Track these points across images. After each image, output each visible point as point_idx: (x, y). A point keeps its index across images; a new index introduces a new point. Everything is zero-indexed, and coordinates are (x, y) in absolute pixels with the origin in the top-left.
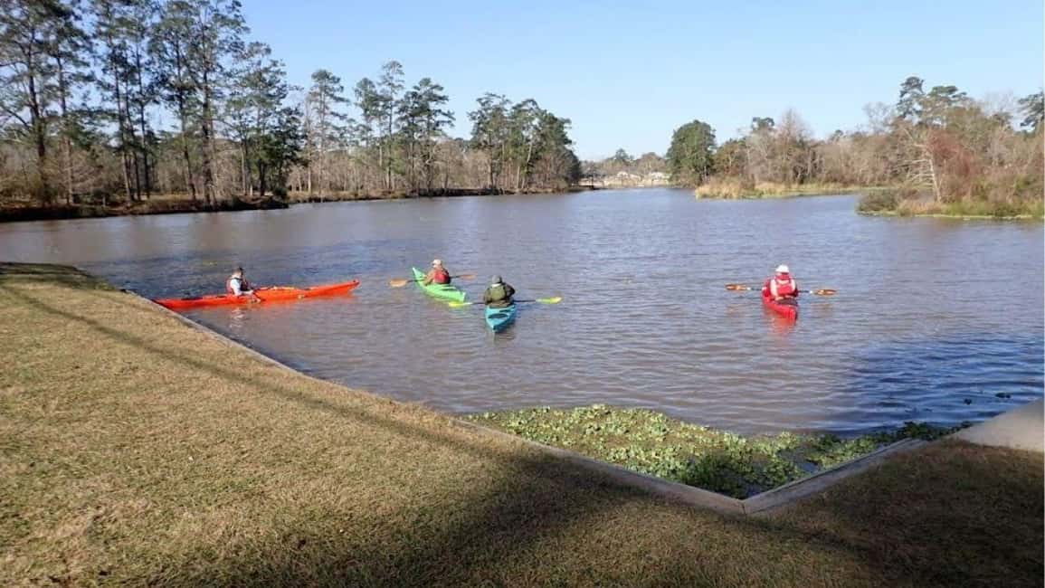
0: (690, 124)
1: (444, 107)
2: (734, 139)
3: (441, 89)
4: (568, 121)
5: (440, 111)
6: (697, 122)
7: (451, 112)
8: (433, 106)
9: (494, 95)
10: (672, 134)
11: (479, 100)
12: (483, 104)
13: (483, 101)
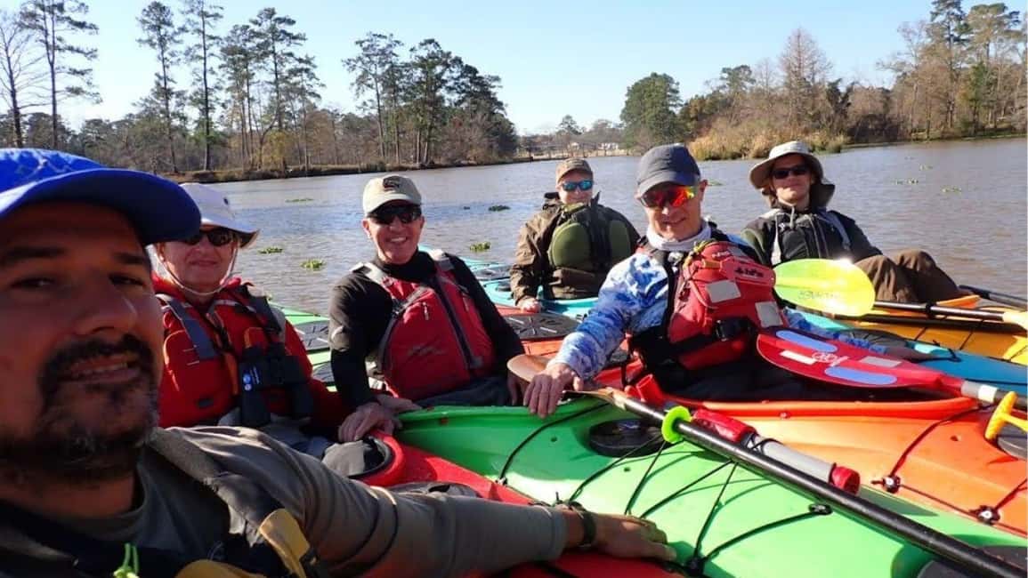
0: (647, 79)
1: (300, 51)
2: (700, 95)
3: (291, 22)
4: (497, 79)
5: (291, 55)
6: (655, 75)
7: (310, 56)
8: (280, 47)
9: (380, 36)
10: (626, 92)
11: (360, 43)
12: (365, 49)
13: (365, 45)
